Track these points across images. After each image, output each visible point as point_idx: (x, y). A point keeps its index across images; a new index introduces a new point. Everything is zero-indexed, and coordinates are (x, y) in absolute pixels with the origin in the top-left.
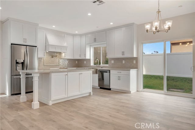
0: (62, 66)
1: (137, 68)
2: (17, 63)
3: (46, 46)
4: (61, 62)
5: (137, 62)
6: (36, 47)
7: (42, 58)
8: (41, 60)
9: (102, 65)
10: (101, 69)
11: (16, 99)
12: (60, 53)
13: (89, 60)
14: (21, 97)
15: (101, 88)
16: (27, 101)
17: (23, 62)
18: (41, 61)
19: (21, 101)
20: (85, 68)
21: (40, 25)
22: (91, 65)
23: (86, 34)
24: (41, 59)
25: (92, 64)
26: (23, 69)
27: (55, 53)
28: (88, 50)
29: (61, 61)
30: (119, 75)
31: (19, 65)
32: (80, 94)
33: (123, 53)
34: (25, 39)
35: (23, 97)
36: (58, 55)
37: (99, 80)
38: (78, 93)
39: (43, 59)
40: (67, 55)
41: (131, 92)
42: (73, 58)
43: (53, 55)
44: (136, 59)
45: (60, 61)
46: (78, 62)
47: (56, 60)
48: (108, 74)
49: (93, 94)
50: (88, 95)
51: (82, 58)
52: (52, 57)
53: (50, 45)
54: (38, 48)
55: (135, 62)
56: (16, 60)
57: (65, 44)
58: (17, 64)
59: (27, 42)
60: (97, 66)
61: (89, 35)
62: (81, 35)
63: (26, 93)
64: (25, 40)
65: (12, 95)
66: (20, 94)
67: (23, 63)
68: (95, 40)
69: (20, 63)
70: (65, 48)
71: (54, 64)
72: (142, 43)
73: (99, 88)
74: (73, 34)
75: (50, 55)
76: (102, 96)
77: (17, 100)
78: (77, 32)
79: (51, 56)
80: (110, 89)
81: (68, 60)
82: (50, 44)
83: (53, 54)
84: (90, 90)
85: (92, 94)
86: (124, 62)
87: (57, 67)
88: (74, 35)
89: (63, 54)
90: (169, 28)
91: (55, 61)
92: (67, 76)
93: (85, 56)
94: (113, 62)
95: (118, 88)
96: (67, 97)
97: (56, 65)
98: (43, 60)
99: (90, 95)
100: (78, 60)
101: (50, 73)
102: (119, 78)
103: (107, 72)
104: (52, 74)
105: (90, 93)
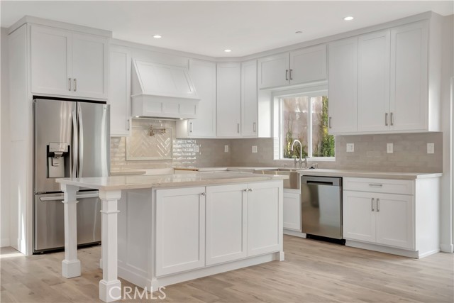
0: (181, 161)
1: (439, 170)
2: (51, 155)
3: (131, 98)
4: (179, 150)
5: (439, 148)
6: (105, 103)
7: (119, 138)
8: (118, 142)
9: (311, 158)
10: (308, 171)
11: (49, 268)
12: (175, 121)
13: (269, 141)
14: (64, 261)
15: (310, 237)
16: (83, 275)
17: (67, 151)
18: (117, 147)
19: (65, 274)
20: (256, 169)
22: (276, 158)
23: (257, 57)
24: (116, 140)
25: (278, 154)
26: (67, 175)
27: (160, 120)
28: (264, 107)
29: (177, 145)
30: (376, 196)
31: (55, 161)
32: (244, 256)
33: (389, 119)
34: (72, 80)
35: (70, 262)
36: (167, 126)
37: (304, 209)
38: (238, 254)
39: (123, 139)
40: (196, 127)
41: (421, 255)
42: (215, 138)
43: (152, 126)
44: (437, 138)
45: (174, 146)
46: (231, 148)
47: (163, 142)
48: (335, 189)
49: (287, 259)
50: (269, 259)
51: (246, 134)
52: (151, 134)
53: (145, 95)
54: (109, 106)
55: (431, 148)
56: (48, 147)
57: (190, 92)
58: (50, 159)
59: (77, 89)
60: (296, 162)
61: (270, 59)
62: (241, 61)
63: (80, 247)
64: (72, 82)
65: (36, 253)
66: (62, 250)
67: (66, 155)
68: (289, 75)
69: (59, 156)
70: (192, 103)
71: (158, 155)
73: (304, 235)
74: (217, 58)
75: (145, 128)
76: (318, 266)
77: (53, 270)
78: (227, 51)
79: (146, 132)
80: (342, 242)
81: (199, 141)
82: (144, 93)
83: (154, 125)
84: (278, 245)
85: (282, 258)
86: (390, 148)
87: (166, 167)
88: (218, 62)
89: (185, 125)
91: (161, 146)
92: (202, 198)
93: (256, 130)
94: (350, 148)
95: (373, 241)
96: (203, 266)
97: (161, 157)
98: (122, 145)
99: (276, 261)
100: (231, 142)
101: (153, 190)
102: (375, 206)
103: (331, 183)
104: (157, 191)
105: (277, 254)
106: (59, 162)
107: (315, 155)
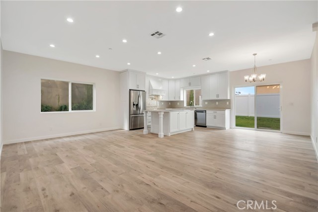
1: (230, 109)
2: (134, 104)
3: (149, 90)
5: (230, 103)
6: (145, 91)
12: (159, 96)
13: (183, 101)
15: (196, 126)
17: (137, 103)
21: (147, 74)
22: (185, 106)
23: (180, 79)
27: (155, 96)
28: (182, 92)
30: (215, 115)
33: (218, 96)
35: (145, 131)
41: (227, 129)
44: (229, 101)
46: (171, 103)
48: (204, 113)
49: (195, 130)
50: (191, 130)
55: (228, 103)
56: (133, 102)
59: (139, 88)
61: (184, 80)
62: (175, 80)
64: (138, 86)
65: (130, 130)
66: (143, 128)
68: (190, 84)
72: (235, 87)
80: (206, 127)
82: (153, 88)
86: (217, 103)
88: (169, 80)
89: (161, 97)
90: (263, 79)
91: (154, 102)
93: (180, 98)
94: (206, 103)
95: (214, 126)
99: (192, 131)
102: (215, 117)
103: (202, 112)
105: (192, 129)
106: (135, 106)
107: (196, 105)
